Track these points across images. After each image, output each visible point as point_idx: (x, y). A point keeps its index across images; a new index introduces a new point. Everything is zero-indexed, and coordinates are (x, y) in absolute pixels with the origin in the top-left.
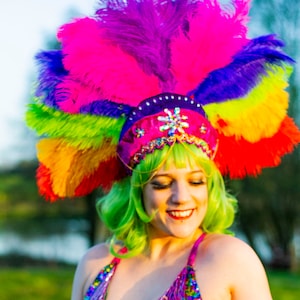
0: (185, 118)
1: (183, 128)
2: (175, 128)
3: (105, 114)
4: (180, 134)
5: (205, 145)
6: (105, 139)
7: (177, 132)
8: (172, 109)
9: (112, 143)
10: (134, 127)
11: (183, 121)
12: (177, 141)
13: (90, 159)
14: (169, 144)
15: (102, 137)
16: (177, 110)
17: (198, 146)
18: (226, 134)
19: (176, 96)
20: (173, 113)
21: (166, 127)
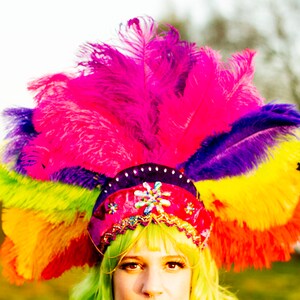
0: (168, 194)
1: (164, 207)
2: (152, 205)
3: (78, 184)
4: (157, 213)
5: (191, 229)
6: (78, 213)
7: (154, 211)
8: (152, 182)
9: (85, 219)
10: (107, 201)
11: (164, 197)
12: (153, 221)
13: (62, 235)
14: (144, 224)
15: (75, 211)
16: (158, 185)
17: (180, 230)
18: (223, 218)
19: (162, 168)
20: (153, 187)
21: (142, 204)
